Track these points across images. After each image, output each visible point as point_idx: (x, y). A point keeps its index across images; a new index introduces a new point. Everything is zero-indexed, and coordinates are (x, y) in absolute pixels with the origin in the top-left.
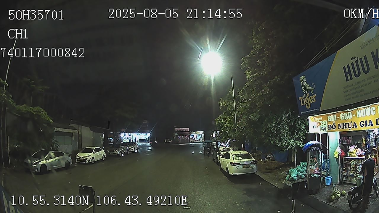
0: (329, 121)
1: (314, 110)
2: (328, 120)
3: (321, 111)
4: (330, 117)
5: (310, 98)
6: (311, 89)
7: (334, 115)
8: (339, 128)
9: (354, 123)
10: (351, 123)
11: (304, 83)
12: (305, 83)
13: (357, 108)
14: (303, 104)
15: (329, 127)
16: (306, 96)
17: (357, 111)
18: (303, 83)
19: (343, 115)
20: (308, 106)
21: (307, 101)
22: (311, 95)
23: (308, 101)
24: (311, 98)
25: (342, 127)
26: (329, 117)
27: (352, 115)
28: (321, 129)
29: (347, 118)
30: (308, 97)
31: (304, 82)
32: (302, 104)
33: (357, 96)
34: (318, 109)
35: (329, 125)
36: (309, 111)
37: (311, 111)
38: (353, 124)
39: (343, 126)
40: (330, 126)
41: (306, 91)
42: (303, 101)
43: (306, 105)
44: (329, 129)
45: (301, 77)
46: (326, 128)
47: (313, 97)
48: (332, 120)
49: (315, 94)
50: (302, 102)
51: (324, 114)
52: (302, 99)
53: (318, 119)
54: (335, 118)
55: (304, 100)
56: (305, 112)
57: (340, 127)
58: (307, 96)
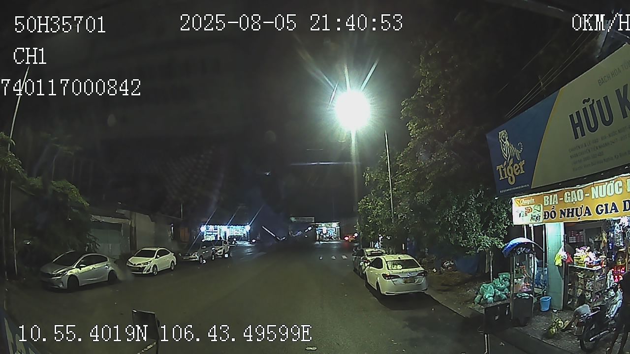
0: (545, 205)
1: (522, 187)
2: (545, 202)
3: (533, 189)
4: (548, 199)
5: (514, 167)
6: (518, 152)
7: (554, 195)
8: (561, 217)
9: (587, 207)
10: (581, 208)
11: (505, 143)
12: (507, 142)
13: (592, 183)
14: (504, 177)
15: (545, 215)
16: (507, 164)
17: (592, 188)
18: (503, 143)
19: (569, 195)
20: (512, 181)
21: (509, 172)
22: (516, 161)
23: (512, 173)
24: (516, 167)
25: (566, 215)
26: (546, 199)
27: (584, 194)
28: (532, 218)
29: (576, 200)
30: (512, 165)
31: (505, 141)
32: (501, 176)
33: (592, 163)
34: (528, 185)
35: (545, 212)
36: (514, 189)
37: (517, 188)
38: (584, 209)
39: (569, 213)
40: (547, 214)
41: (508, 156)
42: (503, 172)
43: (508, 178)
44: (545, 218)
45: (500, 133)
46: (540, 216)
47: (519, 166)
48: (551, 204)
49: (524, 161)
50: (501, 175)
51: (538, 194)
52: (502, 168)
53: (528, 202)
54: (555, 200)
55: (505, 170)
56: (507, 190)
57: (562, 215)
58: (510, 165)
